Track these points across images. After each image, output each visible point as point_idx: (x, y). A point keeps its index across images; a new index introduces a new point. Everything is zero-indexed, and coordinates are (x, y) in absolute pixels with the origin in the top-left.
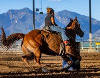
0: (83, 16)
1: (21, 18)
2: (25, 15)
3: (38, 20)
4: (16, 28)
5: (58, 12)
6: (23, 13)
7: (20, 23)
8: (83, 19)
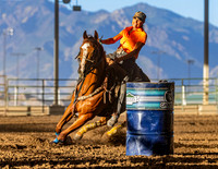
0: (190, 19)
1: (24, 21)
2: (36, 13)
3: (69, 29)
4: (11, 49)
5: (125, 9)
6: (29, 9)
7: (22, 35)
8: (189, 28)
